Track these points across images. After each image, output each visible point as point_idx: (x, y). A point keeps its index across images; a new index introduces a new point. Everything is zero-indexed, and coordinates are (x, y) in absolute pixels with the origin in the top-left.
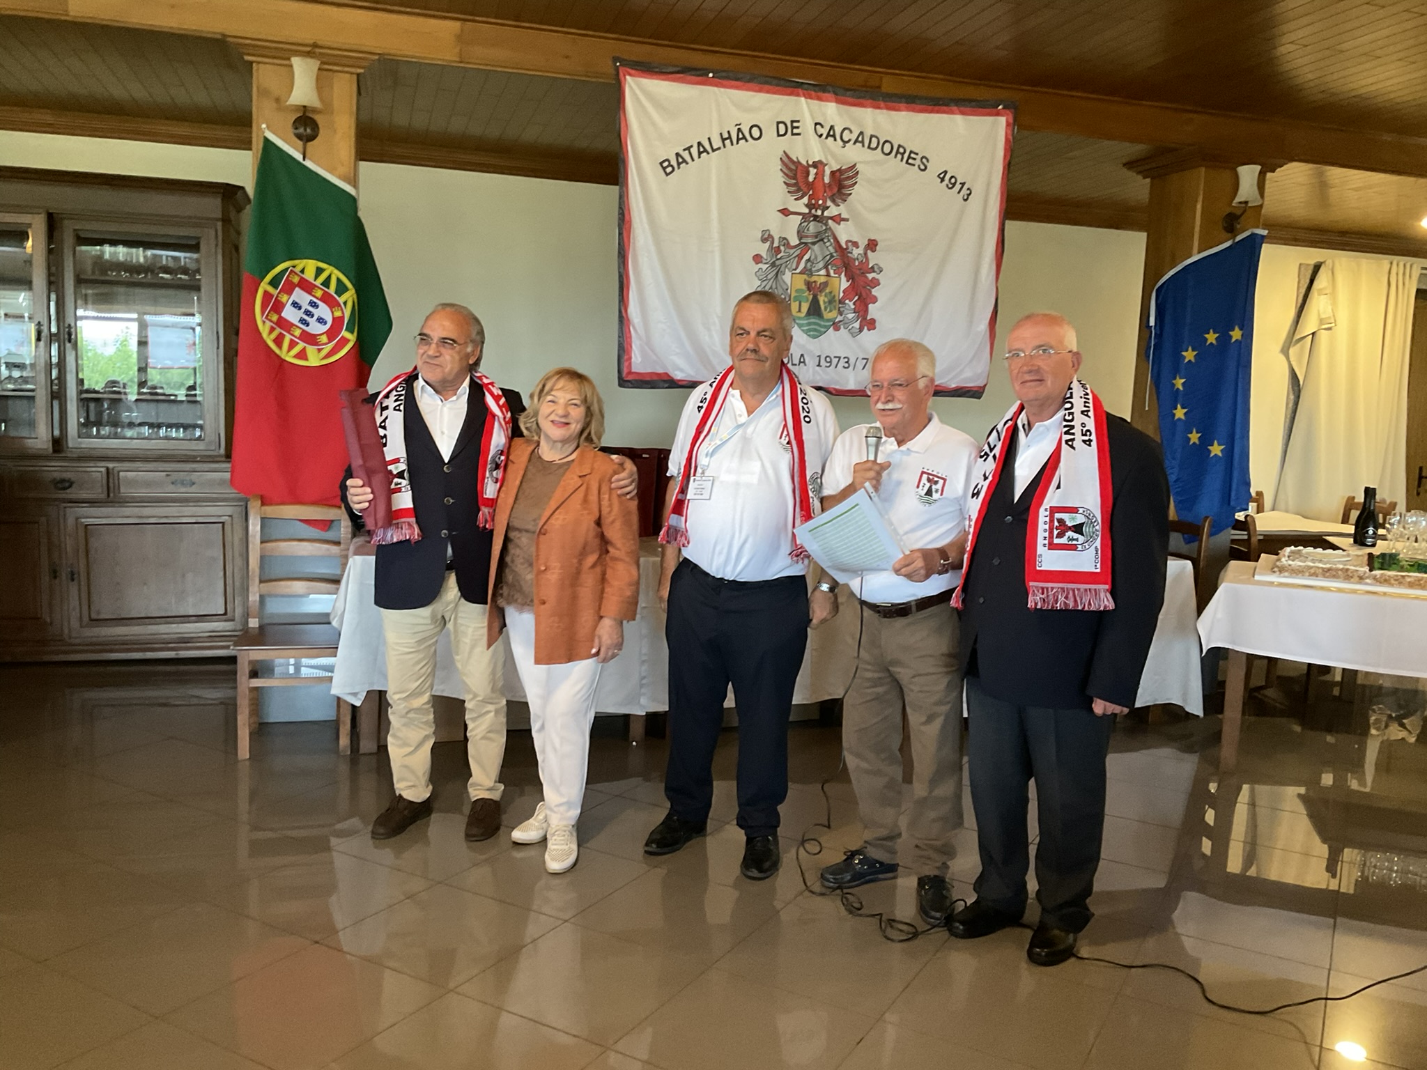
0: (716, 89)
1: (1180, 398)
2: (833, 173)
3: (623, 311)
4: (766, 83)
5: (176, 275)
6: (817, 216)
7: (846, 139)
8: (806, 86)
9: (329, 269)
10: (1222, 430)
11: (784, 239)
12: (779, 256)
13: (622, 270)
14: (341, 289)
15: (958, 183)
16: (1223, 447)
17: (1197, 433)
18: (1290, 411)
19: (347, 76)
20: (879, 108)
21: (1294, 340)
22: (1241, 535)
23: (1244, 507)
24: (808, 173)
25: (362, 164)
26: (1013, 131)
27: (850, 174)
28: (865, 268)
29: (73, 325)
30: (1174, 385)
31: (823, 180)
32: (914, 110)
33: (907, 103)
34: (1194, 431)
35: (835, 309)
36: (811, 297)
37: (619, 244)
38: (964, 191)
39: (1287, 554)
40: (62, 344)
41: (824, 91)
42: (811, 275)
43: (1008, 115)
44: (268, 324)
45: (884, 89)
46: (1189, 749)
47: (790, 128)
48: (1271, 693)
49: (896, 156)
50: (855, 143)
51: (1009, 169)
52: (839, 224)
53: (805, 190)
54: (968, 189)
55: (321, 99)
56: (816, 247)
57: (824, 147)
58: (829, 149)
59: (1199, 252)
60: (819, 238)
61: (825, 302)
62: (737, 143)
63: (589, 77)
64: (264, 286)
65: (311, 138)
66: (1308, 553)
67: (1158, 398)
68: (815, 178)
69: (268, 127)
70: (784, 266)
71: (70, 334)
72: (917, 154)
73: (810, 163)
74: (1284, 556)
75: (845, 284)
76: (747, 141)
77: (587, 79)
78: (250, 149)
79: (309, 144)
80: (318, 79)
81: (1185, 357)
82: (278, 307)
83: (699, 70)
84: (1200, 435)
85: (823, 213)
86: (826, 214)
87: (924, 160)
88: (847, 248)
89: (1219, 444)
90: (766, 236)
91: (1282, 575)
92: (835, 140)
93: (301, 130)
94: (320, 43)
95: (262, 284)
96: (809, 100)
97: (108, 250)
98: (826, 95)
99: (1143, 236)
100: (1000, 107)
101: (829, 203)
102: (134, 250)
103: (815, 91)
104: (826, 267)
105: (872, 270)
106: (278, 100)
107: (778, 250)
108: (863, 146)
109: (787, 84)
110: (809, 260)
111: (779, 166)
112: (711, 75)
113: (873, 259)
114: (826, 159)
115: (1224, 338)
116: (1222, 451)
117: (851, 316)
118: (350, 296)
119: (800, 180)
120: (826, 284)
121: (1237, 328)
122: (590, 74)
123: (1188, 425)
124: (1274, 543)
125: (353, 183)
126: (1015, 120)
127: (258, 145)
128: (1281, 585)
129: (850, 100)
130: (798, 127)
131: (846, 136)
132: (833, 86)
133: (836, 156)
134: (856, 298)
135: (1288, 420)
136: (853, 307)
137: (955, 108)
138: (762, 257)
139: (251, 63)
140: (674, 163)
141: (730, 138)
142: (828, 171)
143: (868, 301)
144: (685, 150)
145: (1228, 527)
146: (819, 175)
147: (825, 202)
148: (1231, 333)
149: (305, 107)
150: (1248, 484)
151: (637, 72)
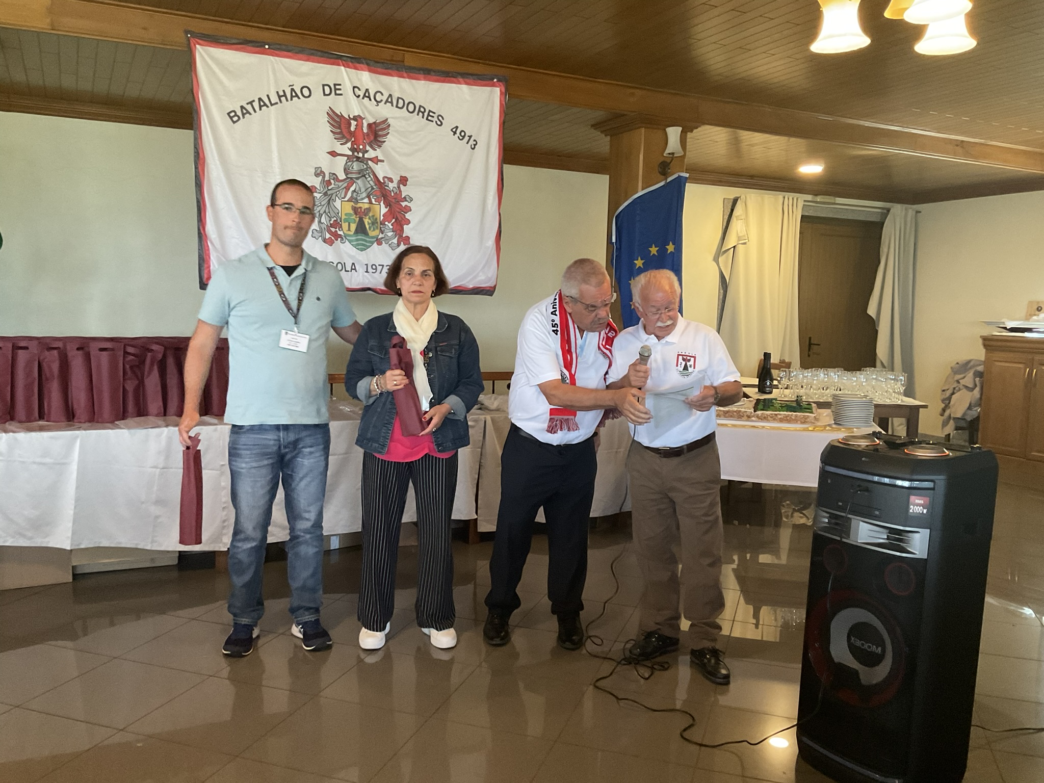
0: (271, 57)
2: (369, 125)
3: (202, 229)
4: (312, 54)
6: (359, 158)
7: (378, 99)
8: (345, 58)
11: (334, 174)
12: (330, 188)
13: (199, 196)
15: (467, 135)
18: (721, 301)
20: (403, 77)
21: (722, 251)
24: (350, 124)
26: (505, 98)
27: (384, 126)
28: (399, 198)
31: (362, 129)
32: (429, 80)
33: (424, 74)
35: (377, 228)
36: (358, 219)
37: (196, 176)
41: (360, 63)
42: (357, 202)
43: (501, 86)
45: (406, 64)
47: (335, 89)
49: (418, 114)
50: (385, 103)
51: (504, 126)
53: (348, 137)
54: (475, 140)
57: (362, 106)
58: (365, 107)
59: (643, 190)
60: (362, 174)
61: (368, 223)
62: (291, 100)
63: (164, 45)
68: (356, 129)
70: (334, 195)
72: (434, 113)
73: (351, 117)
75: (384, 210)
76: (299, 98)
77: (162, 46)
81: (637, 264)
83: (259, 42)
85: (363, 156)
86: (366, 156)
87: (440, 118)
88: (385, 182)
90: (318, 172)
92: (370, 100)
96: (347, 69)
98: (362, 65)
99: (607, 177)
100: (495, 80)
103: (352, 62)
104: (368, 197)
105: (405, 199)
107: (329, 183)
108: (392, 105)
109: (330, 56)
110: (354, 191)
111: (326, 118)
112: (267, 47)
114: (363, 113)
115: (663, 250)
117: (390, 234)
120: (369, 210)
121: (671, 243)
122: (166, 43)
126: (507, 90)
129: (379, 70)
130: (340, 89)
131: (379, 97)
132: (365, 59)
133: (372, 112)
134: (394, 220)
135: (720, 307)
136: (391, 227)
137: (461, 80)
138: (316, 188)
140: (239, 113)
142: (365, 125)
143: (403, 223)
144: (248, 104)
146: (359, 126)
147: (364, 147)
148: (667, 247)
151: (206, 43)
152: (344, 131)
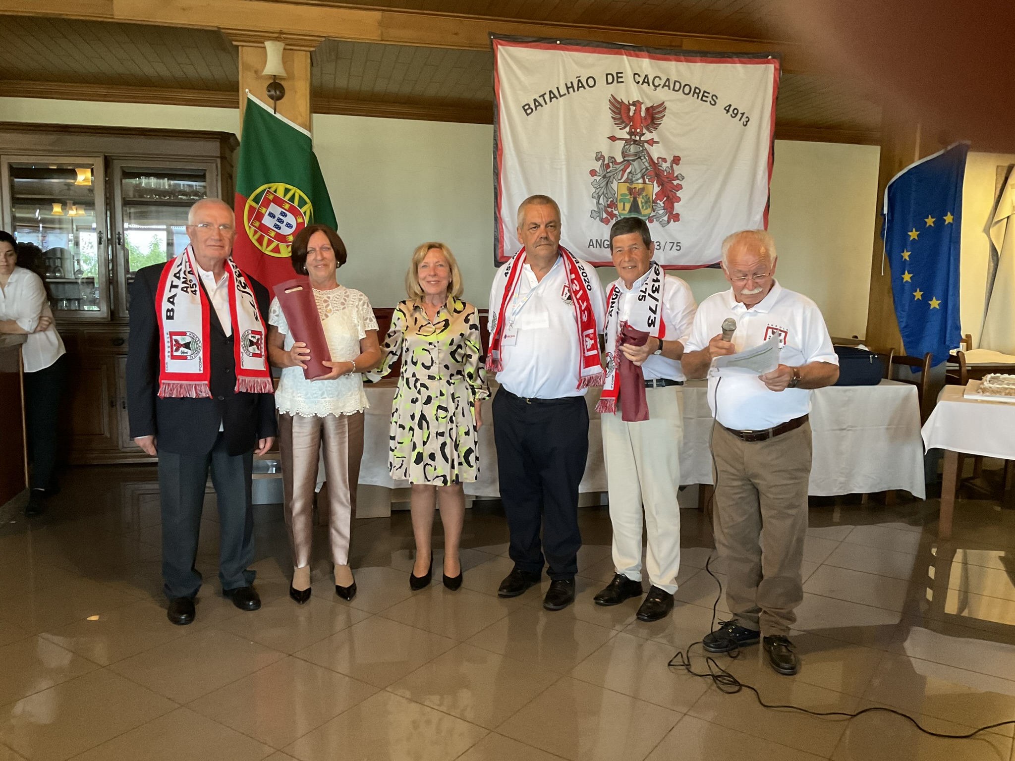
0: (562, 52)
1: (907, 268)
2: (647, 109)
3: (497, 213)
4: (598, 46)
5: (190, 196)
6: (635, 141)
7: (656, 84)
8: (626, 47)
9: (293, 189)
10: (939, 288)
11: (613, 158)
12: (608, 171)
13: (496, 184)
14: (302, 203)
15: (739, 112)
16: (939, 302)
17: (920, 291)
18: (991, 275)
19: (304, 53)
20: (681, 61)
21: (993, 222)
22: (954, 366)
23: (955, 345)
24: (629, 110)
25: (315, 115)
26: (780, 74)
27: (660, 109)
28: (671, 177)
29: (121, 233)
30: (902, 257)
31: (640, 114)
32: (706, 62)
33: (701, 57)
34: (918, 290)
35: (650, 207)
36: (632, 199)
37: (494, 165)
38: (744, 119)
39: (988, 379)
40: (114, 246)
41: (641, 51)
42: (632, 182)
43: (774, 63)
44: (253, 228)
45: (684, 48)
46: (915, 523)
47: (617, 78)
48: (978, 482)
49: (693, 96)
50: (663, 87)
51: (777, 102)
52: (652, 146)
53: (627, 122)
54: (747, 117)
55: (285, 70)
56: (635, 163)
57: (642, 92)
58: (644, 92)
59: (920, 159)
60: (638, 156)
61: (642, 203)
62: (578, 90)
63: (471, 47)
64: (250, 202)
65: (279, 98)
66: (1004, 379)
67: (891, 266)
68: (634, 113)
69: (250, 91)
70: (612, 177)
71: (119, 239)
72: (709, 93)
73: (631, 102)
74: (986, 380)
76: (585, 88)
77: (470, 49)
78: (238, 108)
79: (278, 102)
80: (283, 58)
81: (910, 236)
82: (259, 217)
83: (552, 39)
84: (922, 293)
85: (640, 138)
86: (643, 138)
87: (714, 98)
88: (659, 163)
89: (937, 300)
90: (599, 156)
91: (984, 394)
92: (649, 85)
93: (273, 93)
94: (285, 31)
95: (248, 201)
96: (630, 58)
97: (144, 182)
98: (642, 53)
99: (878, 148)
100: (770, 57)
101: (645, 131)
102: (161, 181)
103: (634, 51)
104: (643, 177)
105: (677, 178)
106: (256, 72)
107: (608, 166)
108: (669, 89)
109: (614, 46)
110: (630, 173)
111: (608, 105)
112: (558, 42)
113: (678, 170)
114: (642, 98)
115: (940, 222)
116: (939, 305)
117: (661, 212)
118: (308, 208)
119: (624, 116)
120: (643, 189)
121: (949, 214)
122: (472, 45)
123: (914, 286)
124: (979, 372)
125: (309, 129)
126: (781, 65)
127: (243, 104)
128: (983, 402)
129: (659, 56)
130: (622, 77)
131: (657, 82)
132: (646, 47)
133: (650, 97)
134: (665, 199)
135: (989, 282)
136: (663, 205)
137: (736, 59)
138: (596, 171)
139: (237, 46)
140: (533, 106)
141: (572, 86)
142: (643, 108)
143: (674, 200)
144: (540, 97)
145: (943, 360)
146: (638, 111)
147: (641, 130)
148: (944, 218)
149: (275, 76)
150: (958, 328)
151: (506, 43)
152: (623, 116)
